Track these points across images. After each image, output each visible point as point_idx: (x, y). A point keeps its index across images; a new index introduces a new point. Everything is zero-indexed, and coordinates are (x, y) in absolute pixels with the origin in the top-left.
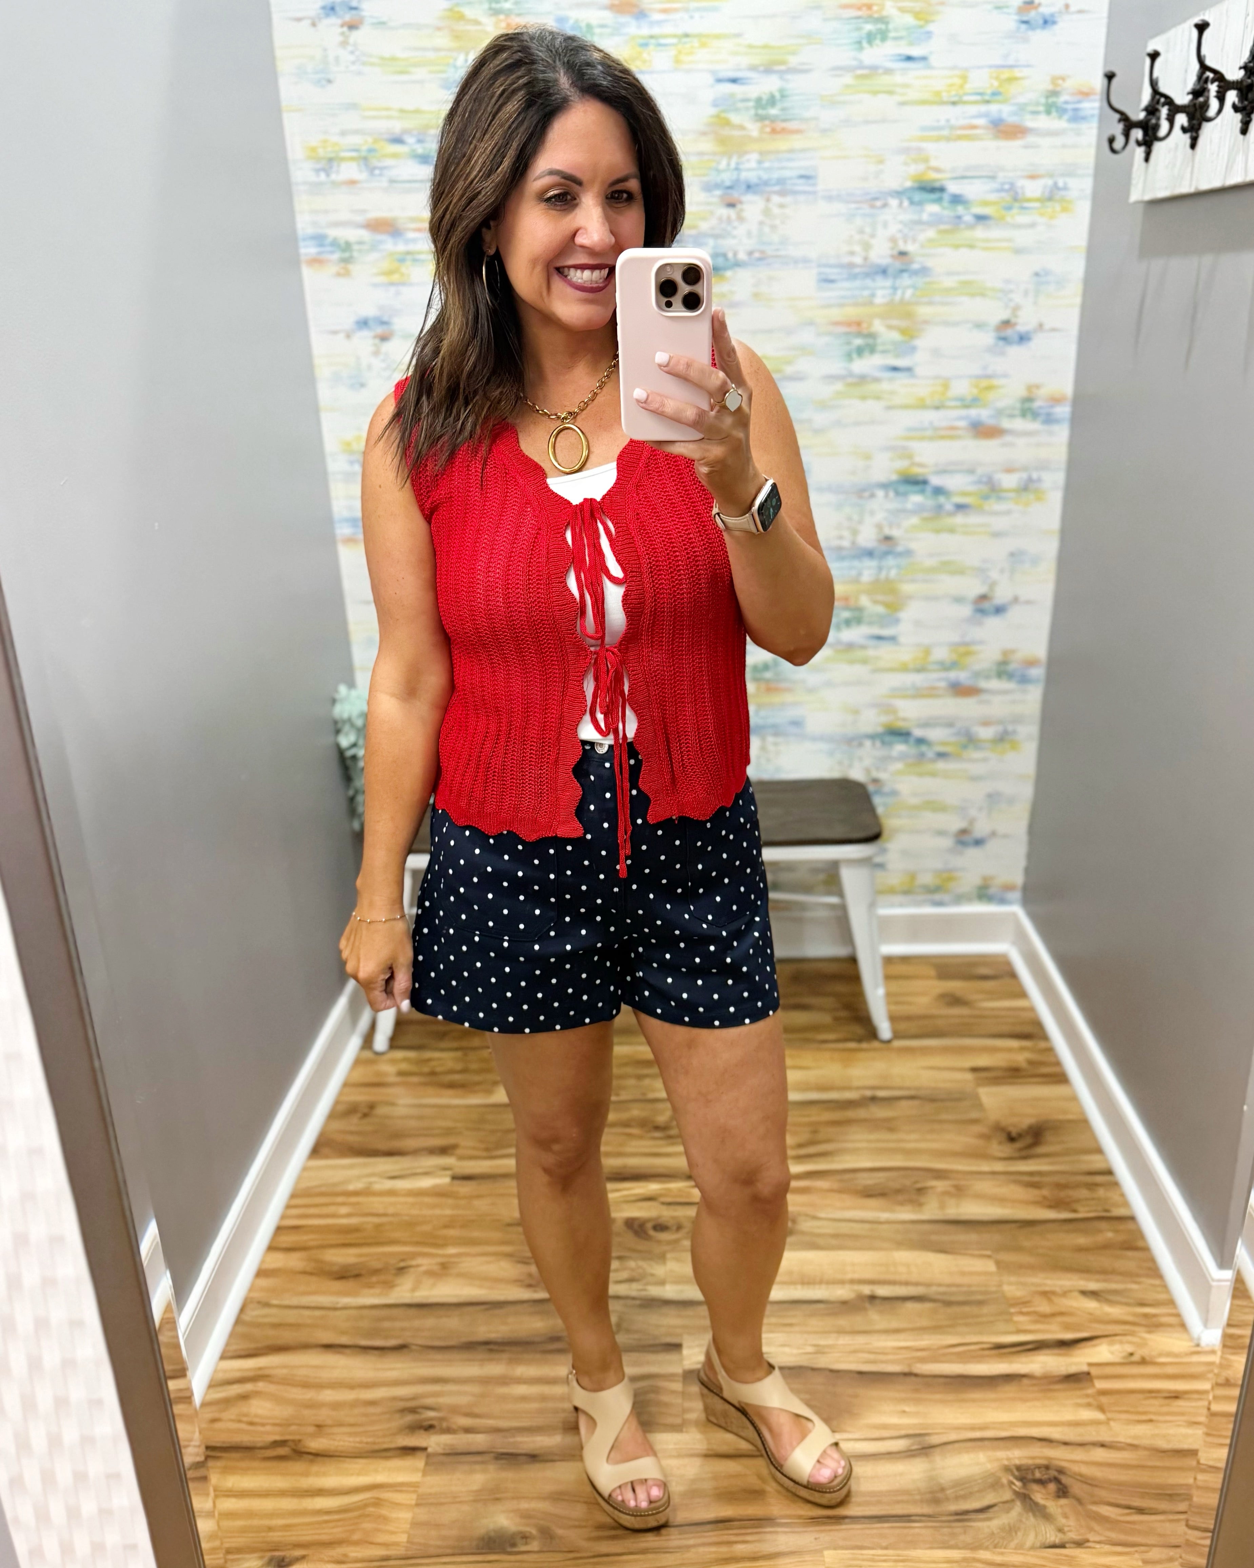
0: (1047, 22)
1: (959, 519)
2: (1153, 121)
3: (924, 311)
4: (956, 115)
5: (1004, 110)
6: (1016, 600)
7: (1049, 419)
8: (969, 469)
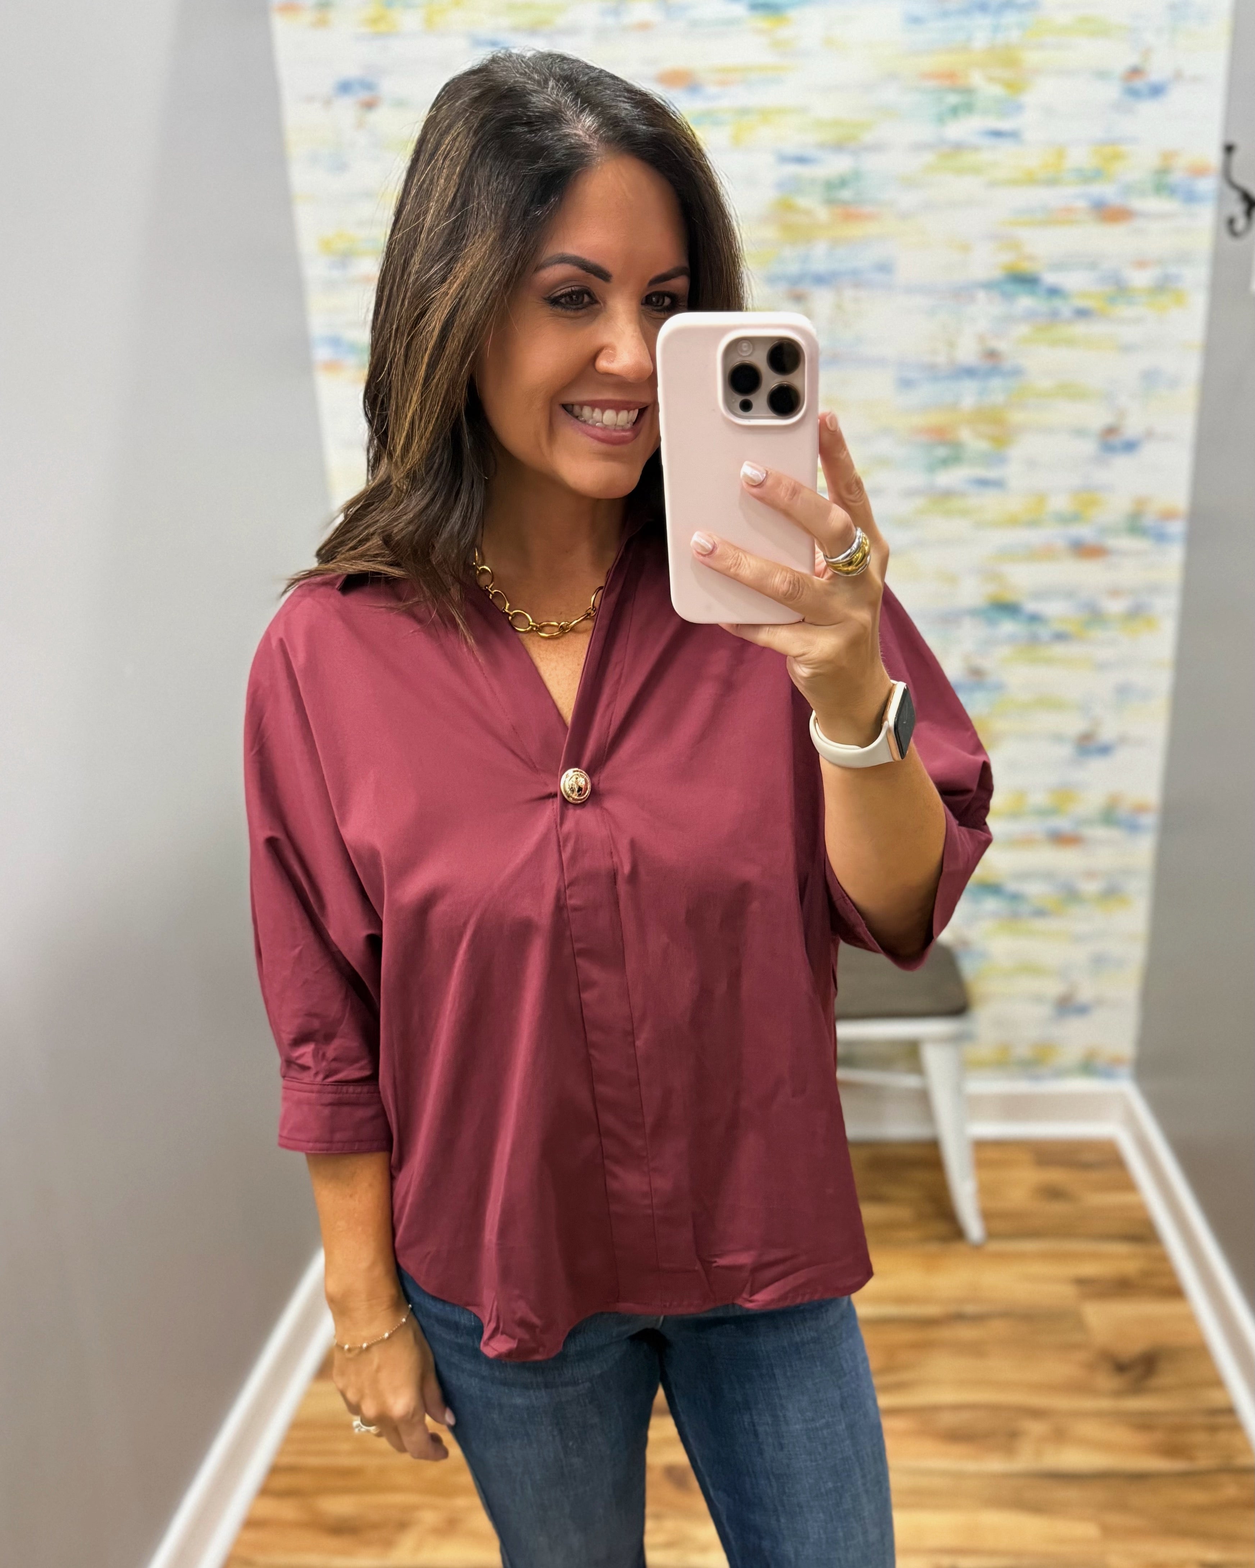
0: (1157, 91)
1: (1059, 650)
3: (1016, 417)
4: (1053, 197)
5: (1107, 191)
6: (1123, 740)
7: (1160, 537)
8: (1069, 594)
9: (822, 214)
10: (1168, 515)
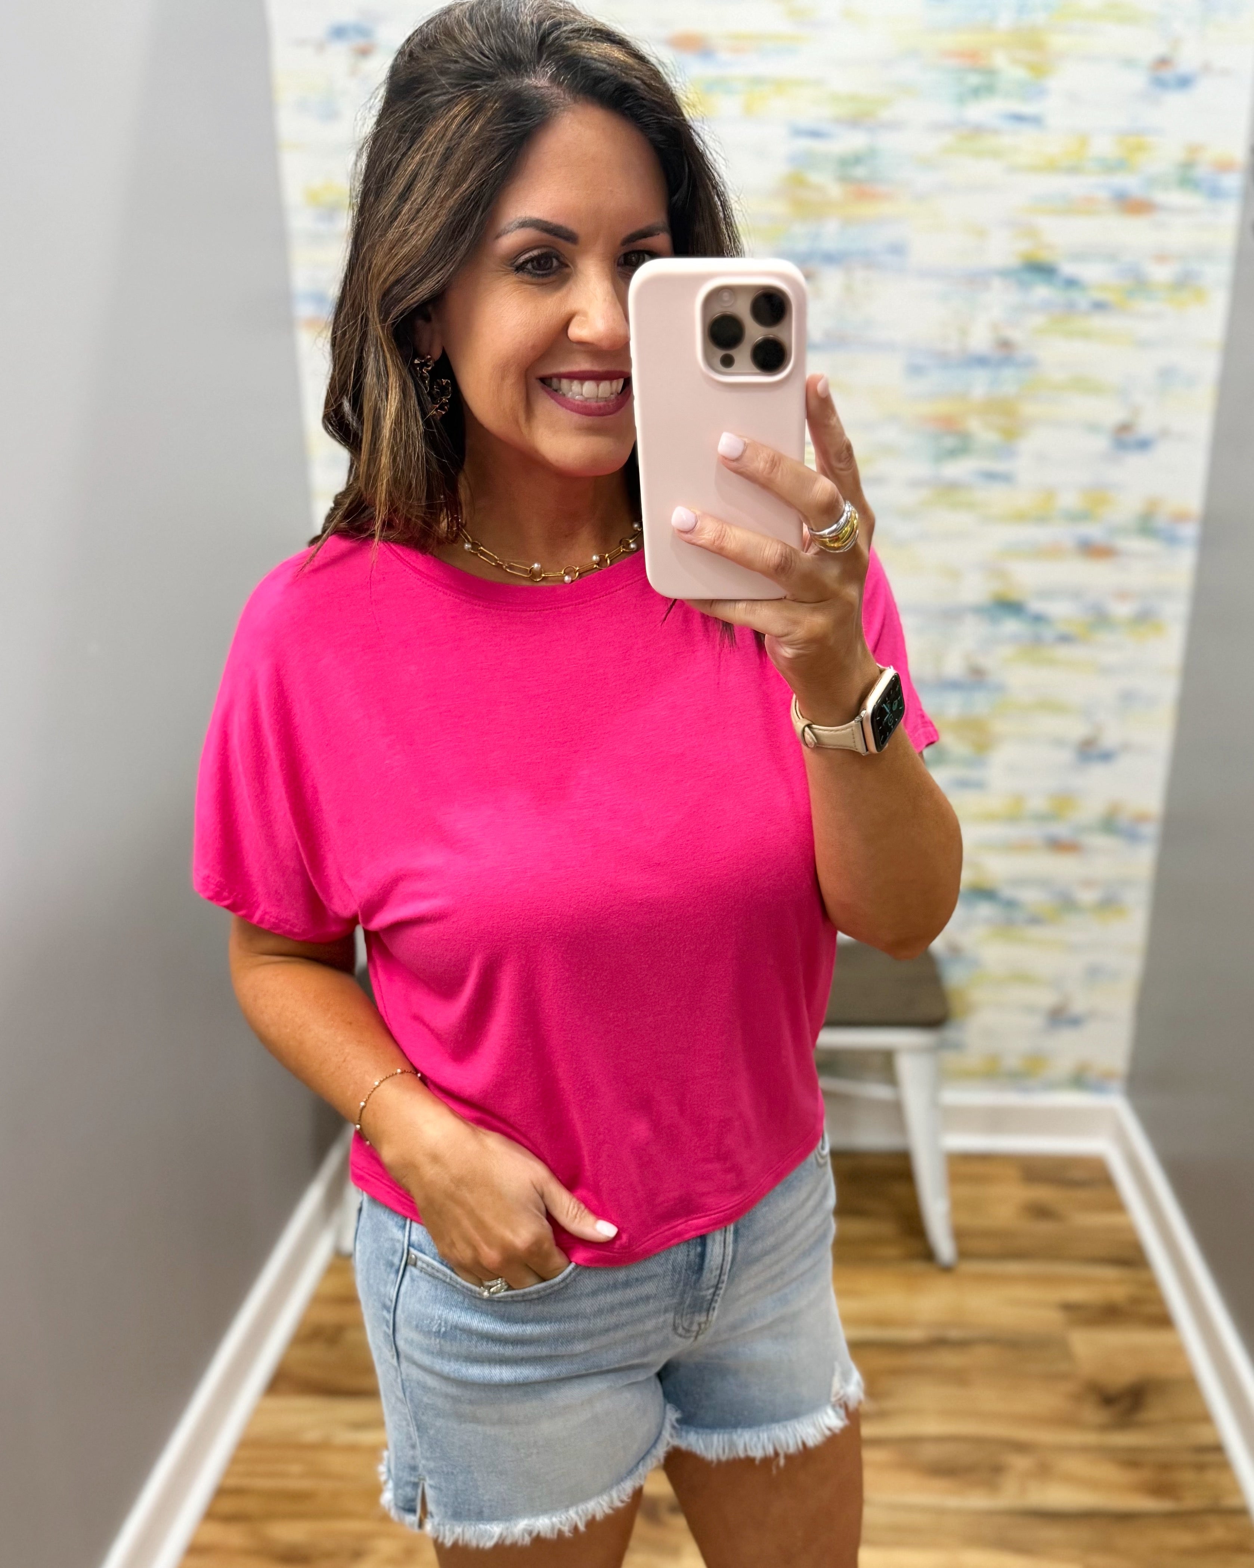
0: (1184, 82)
1: (1062, 652)
3: (1028, 409)
4: (1074, 186)
5: (1130, 182)
6: (1126, 747)
7: (1171, 540)
8: (1075, 594)
9: (835, 191)
10: (1180, 518)
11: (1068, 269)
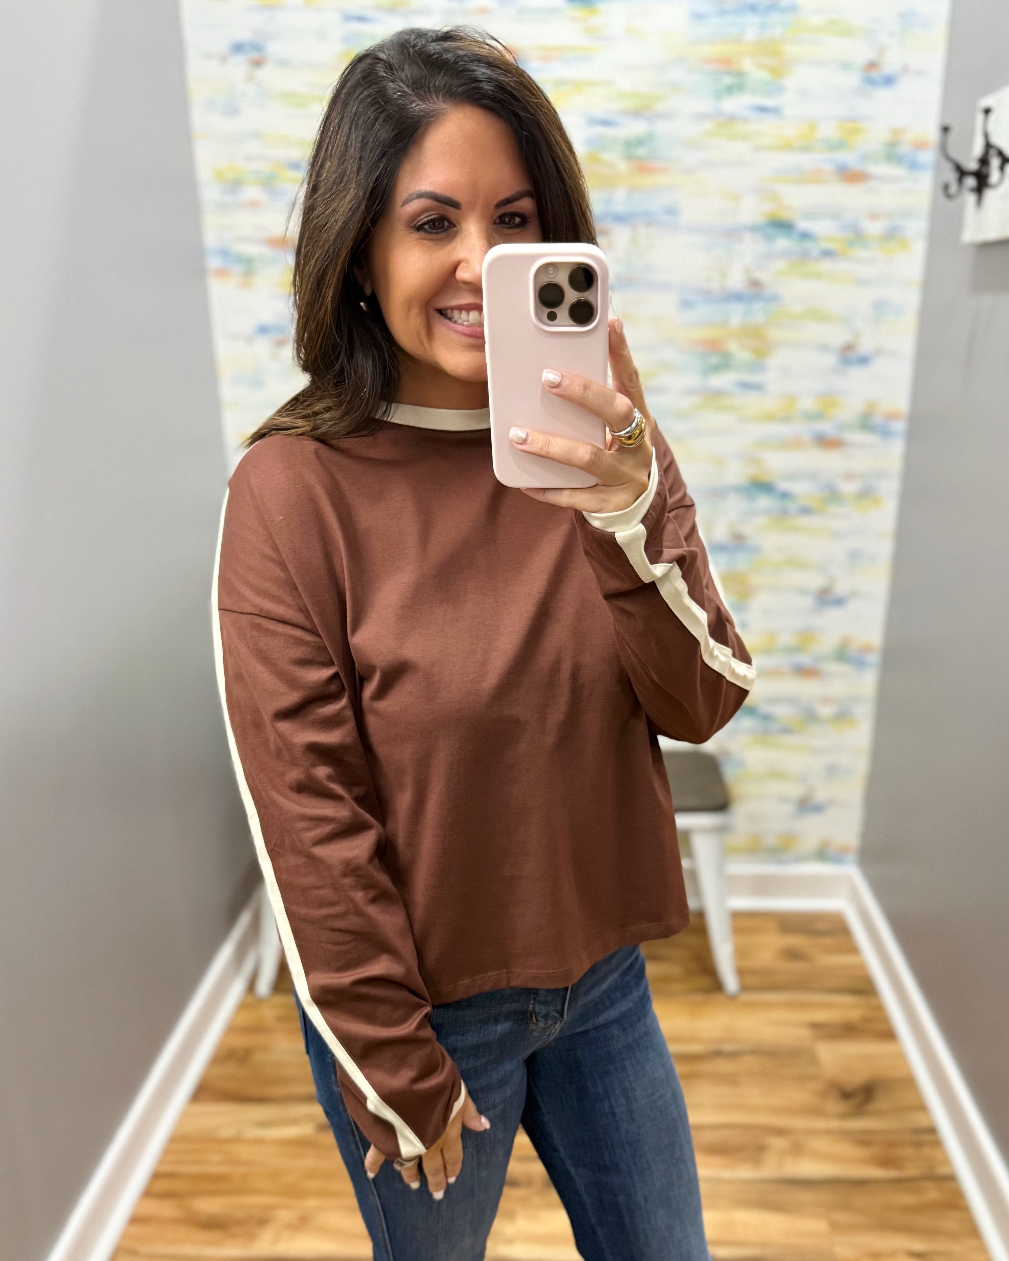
0: (889, 81)
1: (804, 521)
2: (984, 170)
3: (774, 334)
4: (806, 161)
5: (849, 158)
6: (854, 594)
7: (886, 433)
8: (813, 476)
9: (623, 166)
10: (893, 416)
11: (803, 225)
